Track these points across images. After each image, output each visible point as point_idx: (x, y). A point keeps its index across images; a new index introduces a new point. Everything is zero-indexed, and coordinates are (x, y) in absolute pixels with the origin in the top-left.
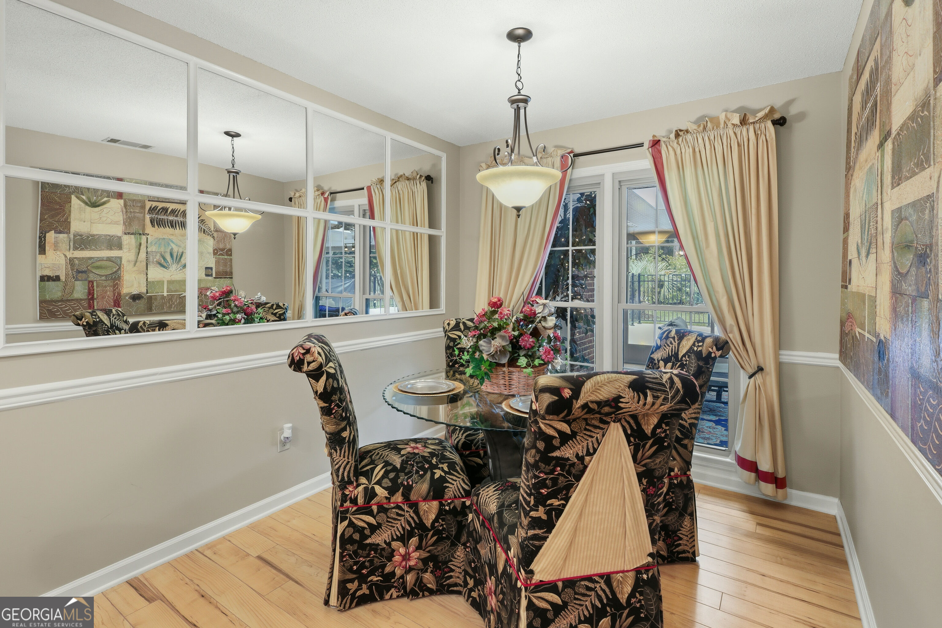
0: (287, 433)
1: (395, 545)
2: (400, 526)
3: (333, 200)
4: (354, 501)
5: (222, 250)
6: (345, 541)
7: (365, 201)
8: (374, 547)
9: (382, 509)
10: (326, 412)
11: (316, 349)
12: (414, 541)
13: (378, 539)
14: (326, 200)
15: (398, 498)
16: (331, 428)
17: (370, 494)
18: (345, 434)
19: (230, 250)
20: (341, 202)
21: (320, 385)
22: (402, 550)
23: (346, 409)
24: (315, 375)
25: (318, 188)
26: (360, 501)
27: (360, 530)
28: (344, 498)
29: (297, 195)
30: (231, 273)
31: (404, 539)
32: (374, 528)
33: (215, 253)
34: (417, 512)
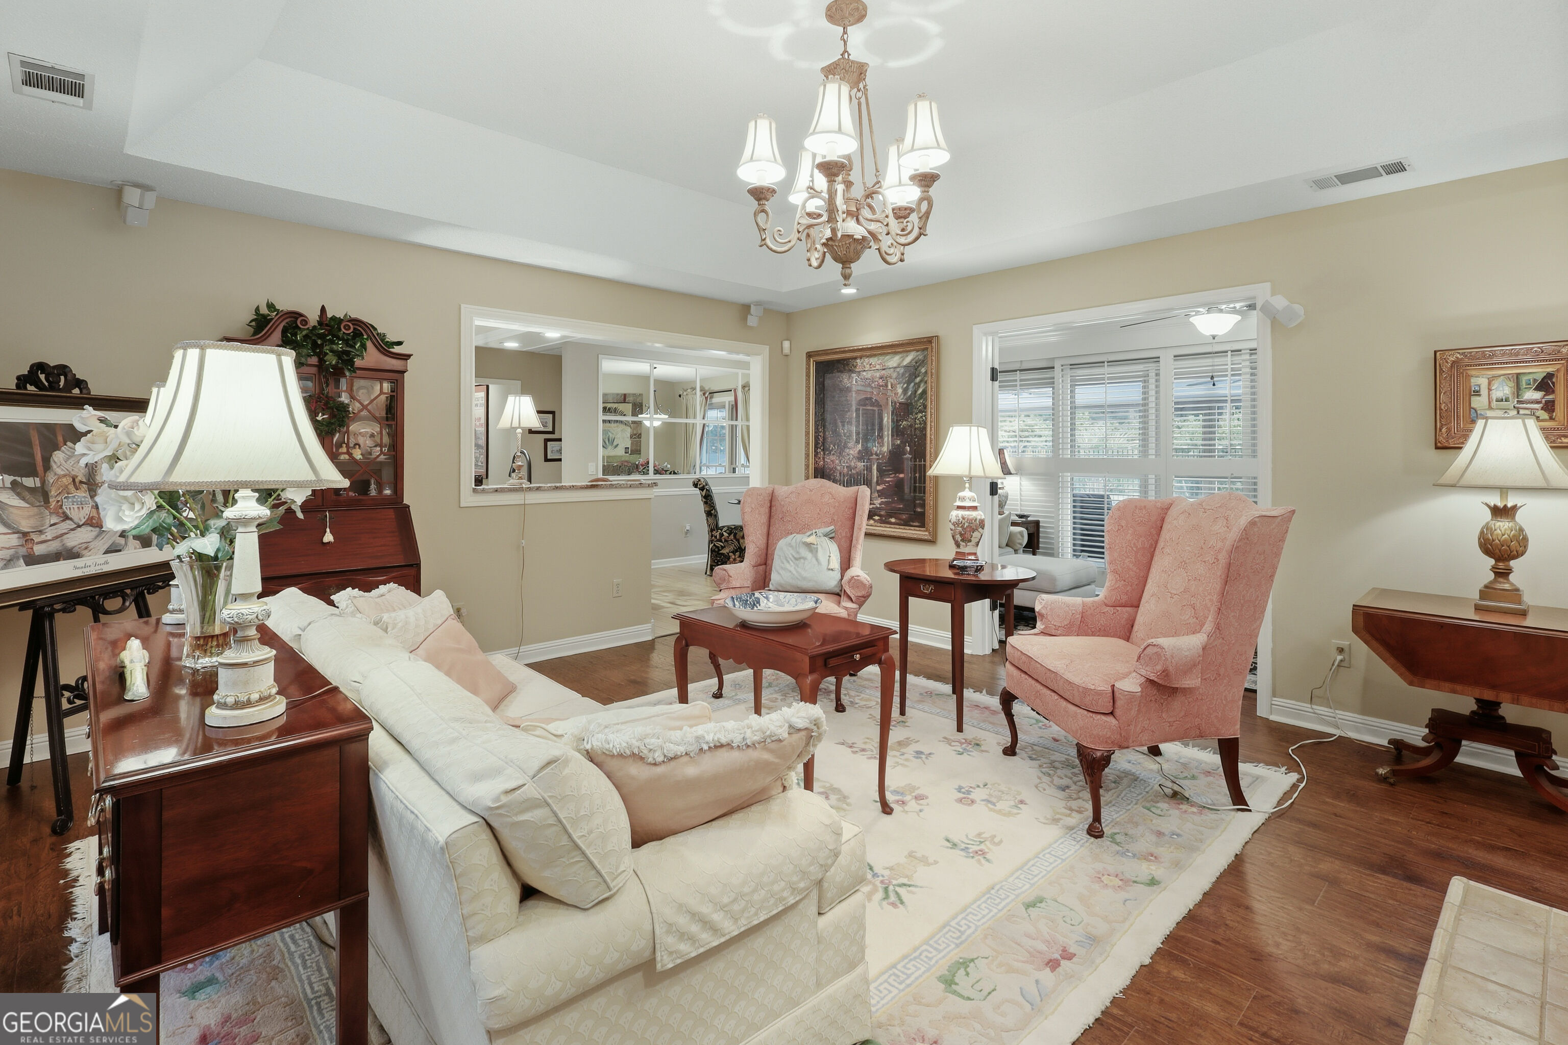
0: (688, 528)
1: (731, 554)
2: (732, 548)
3: (711, 398)
4: (716, 537)
5: (635, 435)
6: (712, 551)
7: (733, 398)
8: (723, 554)
9: (726, 541)
10: (706, 503)
11: (702, 480)
12: (738, 554)
13: (725, 551)
14: (706, 398)
15: (732, 537)
16: (707, 509)
17: (722, 535)
18: (713, 512)
19: (640, 434)
20: (717, 399)
21: (704, 493)
22: (733, 557)
23: (713, 503)
24: (702, 489)
25: (702, 389)
26: (718, 537)
27: (717, 547)
28: (712, 536)
29: (685, 394)
30: (640, 451)
31: (734, 552)
32: (723, 547)
33: (631, 437)
34: (739, 543)
